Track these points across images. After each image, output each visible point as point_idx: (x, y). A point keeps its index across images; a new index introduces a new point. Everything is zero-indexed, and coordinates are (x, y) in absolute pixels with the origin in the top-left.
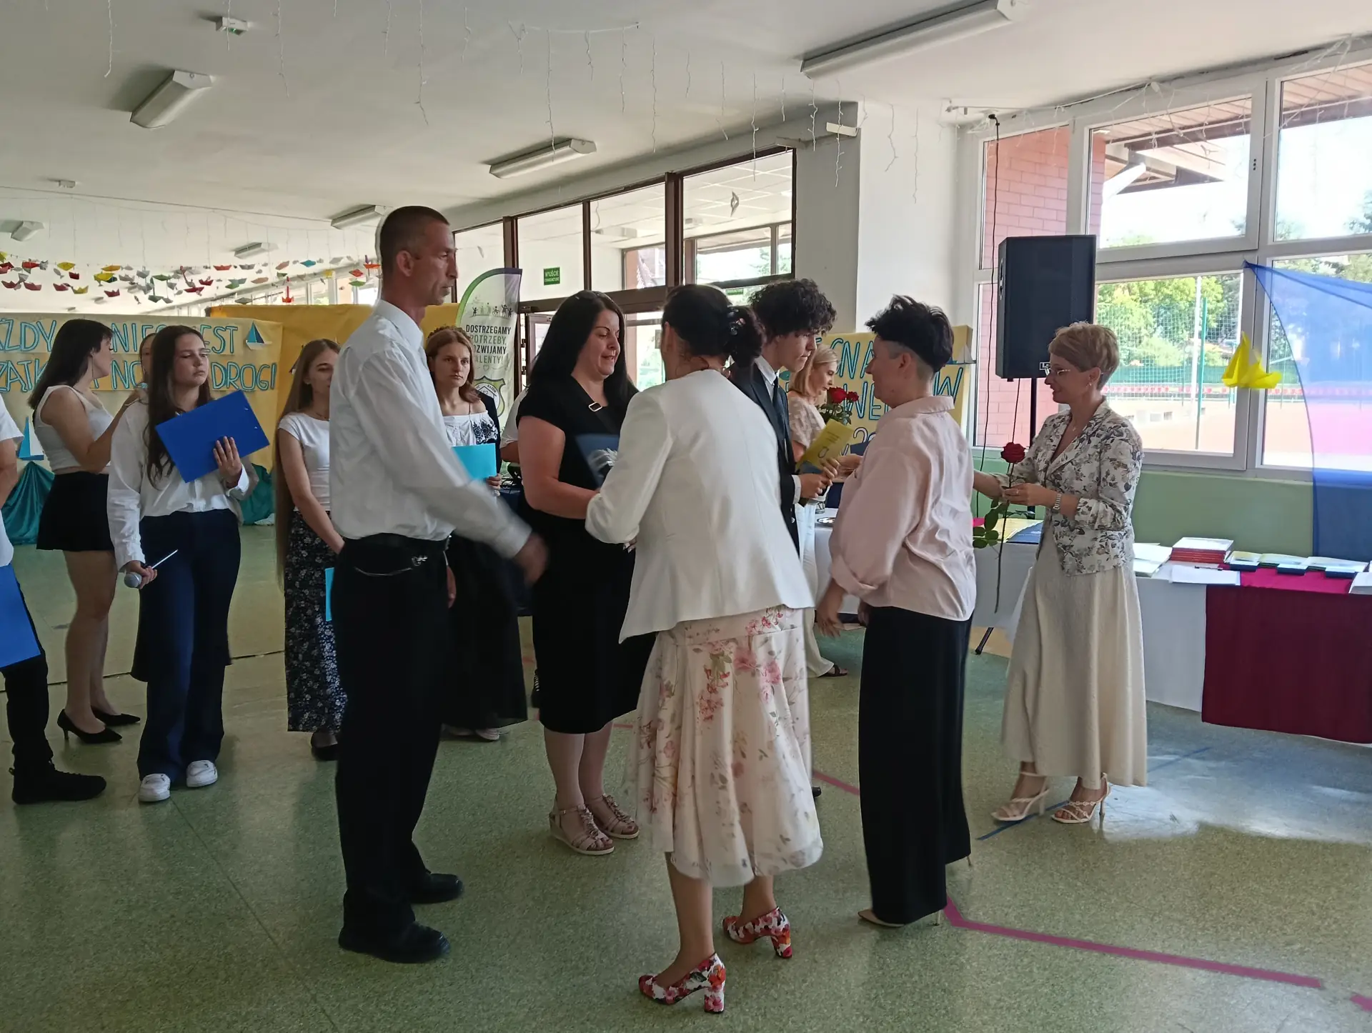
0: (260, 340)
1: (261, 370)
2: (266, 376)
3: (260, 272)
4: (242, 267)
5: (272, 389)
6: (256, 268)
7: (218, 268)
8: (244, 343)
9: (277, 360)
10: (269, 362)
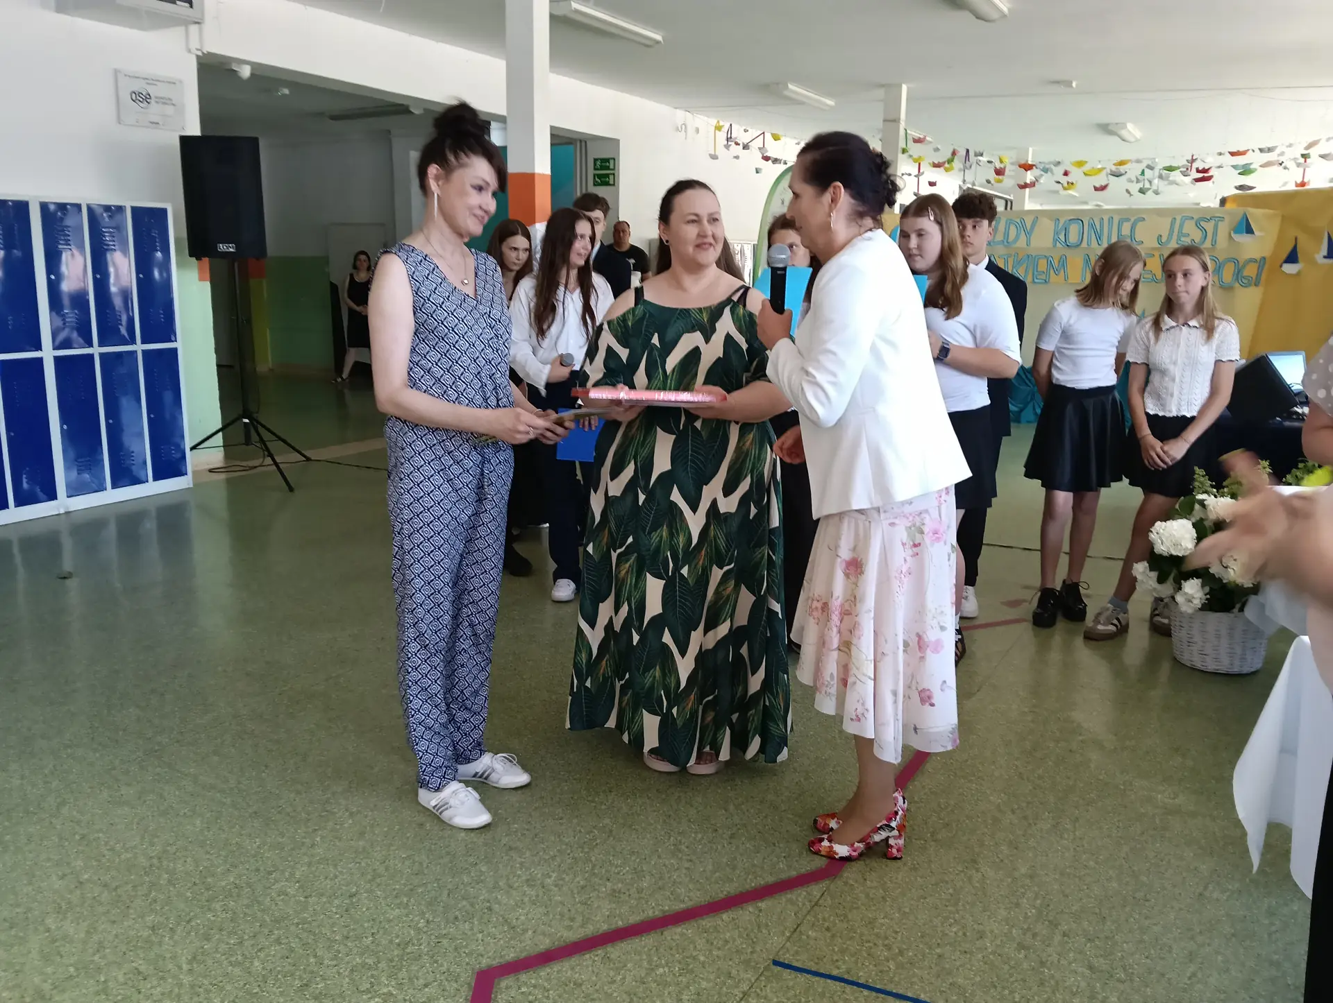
0: (1249, 230)
1: (1244, 266)
2: (1251, 271)
3: (1282, 154)
4: (1261, 150)
5: (1256, 285)
6: (1278, 151)
7: (1232, 154)
8: (1230, 234)
9: (1267, 254)
10: (1257, 256)
